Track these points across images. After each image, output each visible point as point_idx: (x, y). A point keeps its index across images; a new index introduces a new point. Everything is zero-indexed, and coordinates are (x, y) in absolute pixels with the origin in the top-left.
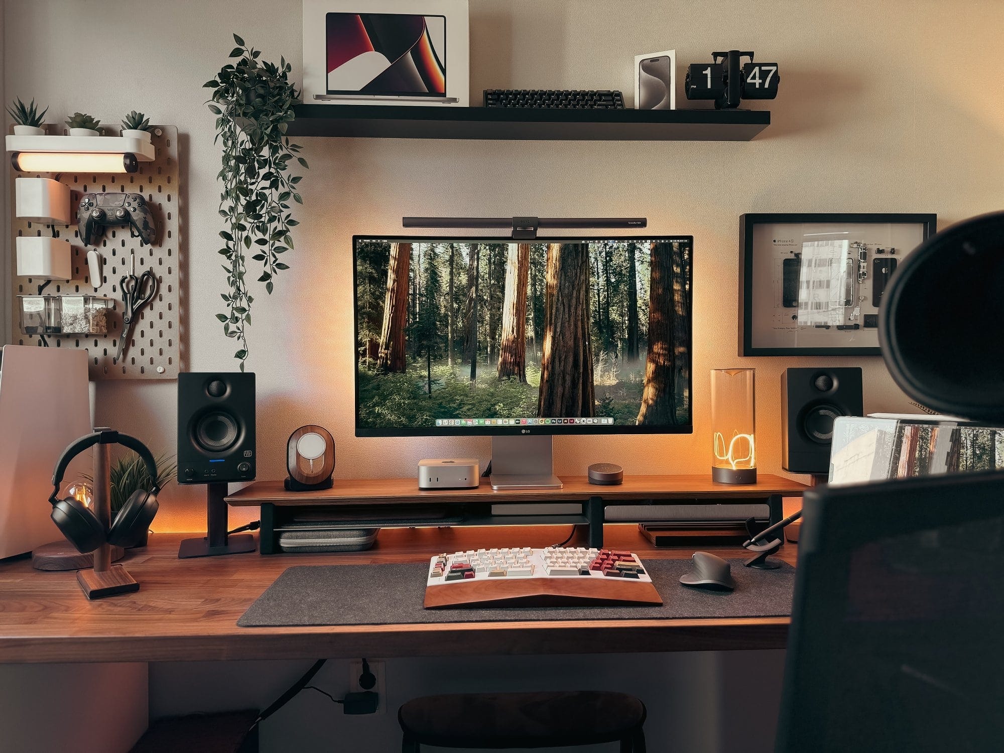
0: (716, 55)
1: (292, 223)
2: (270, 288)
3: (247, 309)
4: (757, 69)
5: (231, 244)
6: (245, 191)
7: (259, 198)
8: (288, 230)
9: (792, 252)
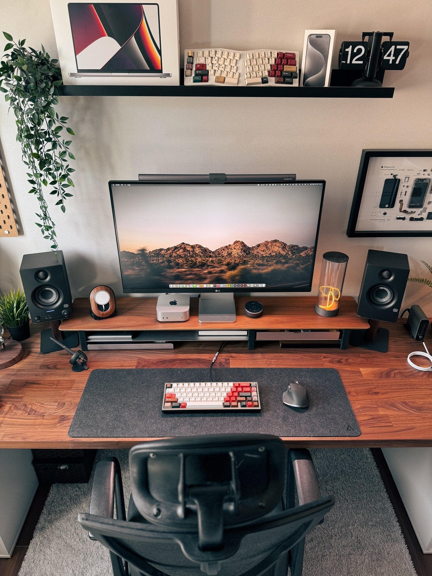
0: (365, 34)
1: (70, 170)
2: (63, 209)
3: (53, 226)
4: (393, 48)
5: (36, 186)
6: (37, 155)
7: (47, 158)
8: (68, 174)
9: (392, 174)
